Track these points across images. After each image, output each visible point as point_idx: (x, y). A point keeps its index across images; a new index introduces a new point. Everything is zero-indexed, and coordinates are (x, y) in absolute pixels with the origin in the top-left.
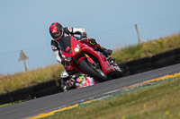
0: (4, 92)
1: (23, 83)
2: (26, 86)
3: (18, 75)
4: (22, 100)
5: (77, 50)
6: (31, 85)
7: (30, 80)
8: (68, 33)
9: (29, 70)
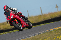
0: (51, 18)
1: (57, 15)
2: (58, 16)
3: (55, 13)
4: (56, 21)
5: (12, 17)
6: (59, 16)
7: (59, 15)
8: (11, 10)
9: (59, 11)
